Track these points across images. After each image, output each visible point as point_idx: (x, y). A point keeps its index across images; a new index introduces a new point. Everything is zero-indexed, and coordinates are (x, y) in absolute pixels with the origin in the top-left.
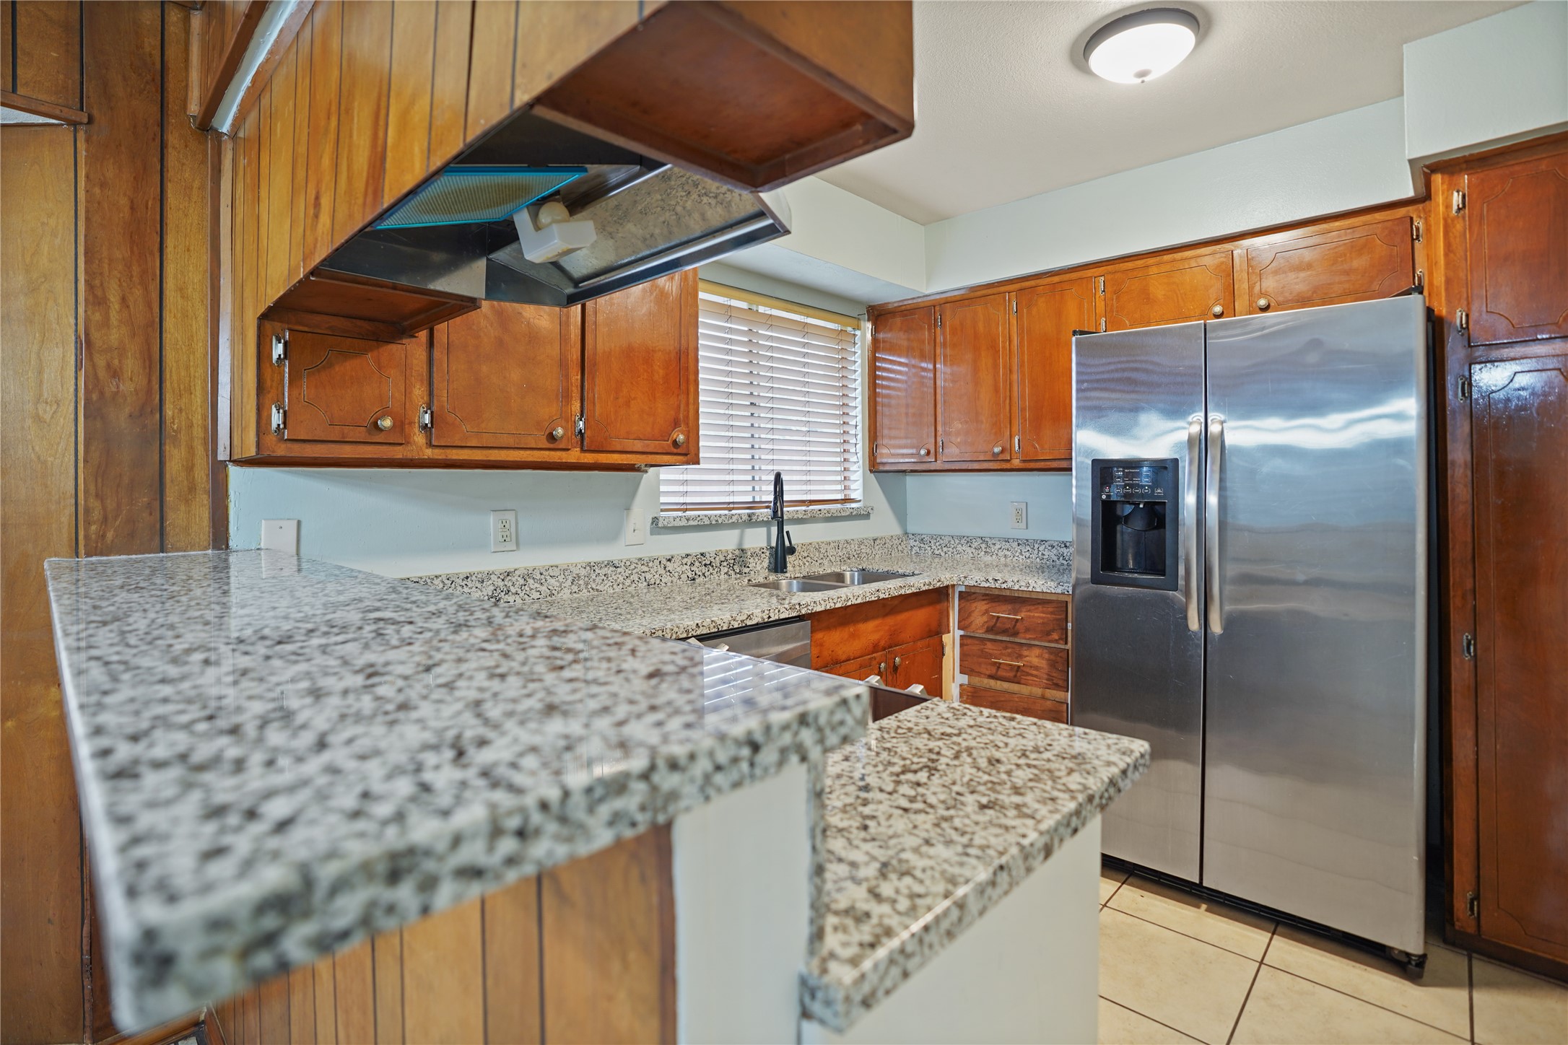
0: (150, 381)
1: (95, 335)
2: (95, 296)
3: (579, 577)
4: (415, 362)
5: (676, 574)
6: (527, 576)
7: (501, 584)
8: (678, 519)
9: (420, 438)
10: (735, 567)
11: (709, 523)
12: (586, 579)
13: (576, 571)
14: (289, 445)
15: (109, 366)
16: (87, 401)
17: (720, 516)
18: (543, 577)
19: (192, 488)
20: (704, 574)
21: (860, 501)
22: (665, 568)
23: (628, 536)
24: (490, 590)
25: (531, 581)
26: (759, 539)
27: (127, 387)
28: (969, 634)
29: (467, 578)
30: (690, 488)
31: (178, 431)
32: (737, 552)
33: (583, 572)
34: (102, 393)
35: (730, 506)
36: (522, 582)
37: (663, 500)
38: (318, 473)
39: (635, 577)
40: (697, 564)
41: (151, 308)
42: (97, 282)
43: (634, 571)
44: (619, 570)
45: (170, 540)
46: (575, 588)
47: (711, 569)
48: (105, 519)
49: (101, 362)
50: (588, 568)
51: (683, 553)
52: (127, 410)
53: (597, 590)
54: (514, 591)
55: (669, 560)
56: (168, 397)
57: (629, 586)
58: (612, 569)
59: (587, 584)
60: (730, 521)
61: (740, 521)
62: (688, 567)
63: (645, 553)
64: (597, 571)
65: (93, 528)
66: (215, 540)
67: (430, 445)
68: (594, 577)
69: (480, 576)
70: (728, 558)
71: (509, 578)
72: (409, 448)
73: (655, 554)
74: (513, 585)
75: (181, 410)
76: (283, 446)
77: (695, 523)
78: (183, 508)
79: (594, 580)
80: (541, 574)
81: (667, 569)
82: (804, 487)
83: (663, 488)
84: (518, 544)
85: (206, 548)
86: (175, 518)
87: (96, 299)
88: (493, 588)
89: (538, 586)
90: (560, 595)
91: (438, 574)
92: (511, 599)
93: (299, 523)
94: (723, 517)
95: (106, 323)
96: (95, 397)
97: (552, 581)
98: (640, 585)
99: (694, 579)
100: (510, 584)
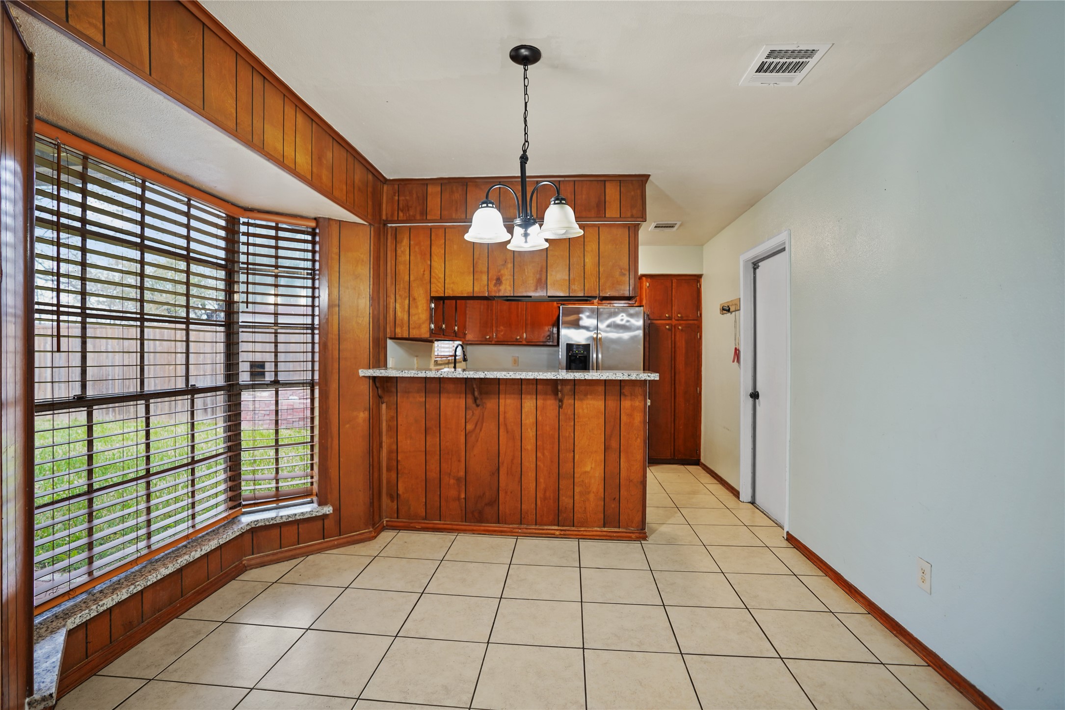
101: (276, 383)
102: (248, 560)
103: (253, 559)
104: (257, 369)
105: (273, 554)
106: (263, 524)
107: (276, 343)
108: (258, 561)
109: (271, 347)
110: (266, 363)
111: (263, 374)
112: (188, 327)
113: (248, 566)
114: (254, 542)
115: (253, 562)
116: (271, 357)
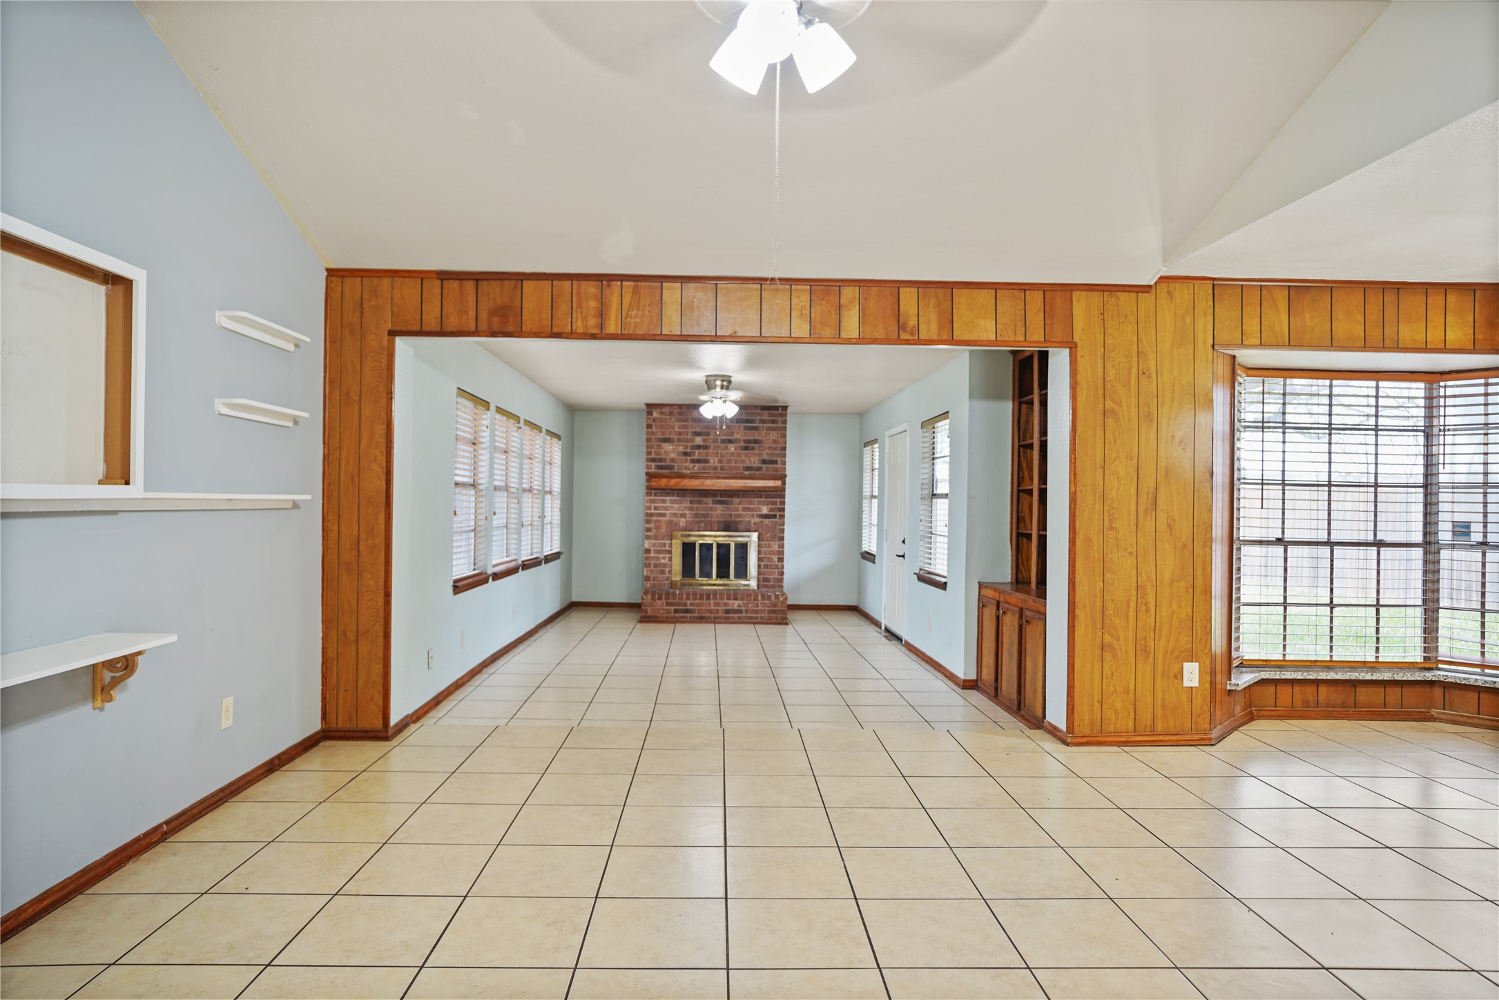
101: (1484, 544)
102: (1438, 713)
103: (1441, 713)
104: (1462, 530)
105: (1468, 717)
106: (1453, 681)
107: (1485, 504)
108: (1449, 717)
109: (1480, 508)
110: (1472, 524)
111: (1468, 534)
112: (1376, 490)
113: (1437, 719)
114: (1446, 697)
115: (1443, 717)
116: (1480, 517)
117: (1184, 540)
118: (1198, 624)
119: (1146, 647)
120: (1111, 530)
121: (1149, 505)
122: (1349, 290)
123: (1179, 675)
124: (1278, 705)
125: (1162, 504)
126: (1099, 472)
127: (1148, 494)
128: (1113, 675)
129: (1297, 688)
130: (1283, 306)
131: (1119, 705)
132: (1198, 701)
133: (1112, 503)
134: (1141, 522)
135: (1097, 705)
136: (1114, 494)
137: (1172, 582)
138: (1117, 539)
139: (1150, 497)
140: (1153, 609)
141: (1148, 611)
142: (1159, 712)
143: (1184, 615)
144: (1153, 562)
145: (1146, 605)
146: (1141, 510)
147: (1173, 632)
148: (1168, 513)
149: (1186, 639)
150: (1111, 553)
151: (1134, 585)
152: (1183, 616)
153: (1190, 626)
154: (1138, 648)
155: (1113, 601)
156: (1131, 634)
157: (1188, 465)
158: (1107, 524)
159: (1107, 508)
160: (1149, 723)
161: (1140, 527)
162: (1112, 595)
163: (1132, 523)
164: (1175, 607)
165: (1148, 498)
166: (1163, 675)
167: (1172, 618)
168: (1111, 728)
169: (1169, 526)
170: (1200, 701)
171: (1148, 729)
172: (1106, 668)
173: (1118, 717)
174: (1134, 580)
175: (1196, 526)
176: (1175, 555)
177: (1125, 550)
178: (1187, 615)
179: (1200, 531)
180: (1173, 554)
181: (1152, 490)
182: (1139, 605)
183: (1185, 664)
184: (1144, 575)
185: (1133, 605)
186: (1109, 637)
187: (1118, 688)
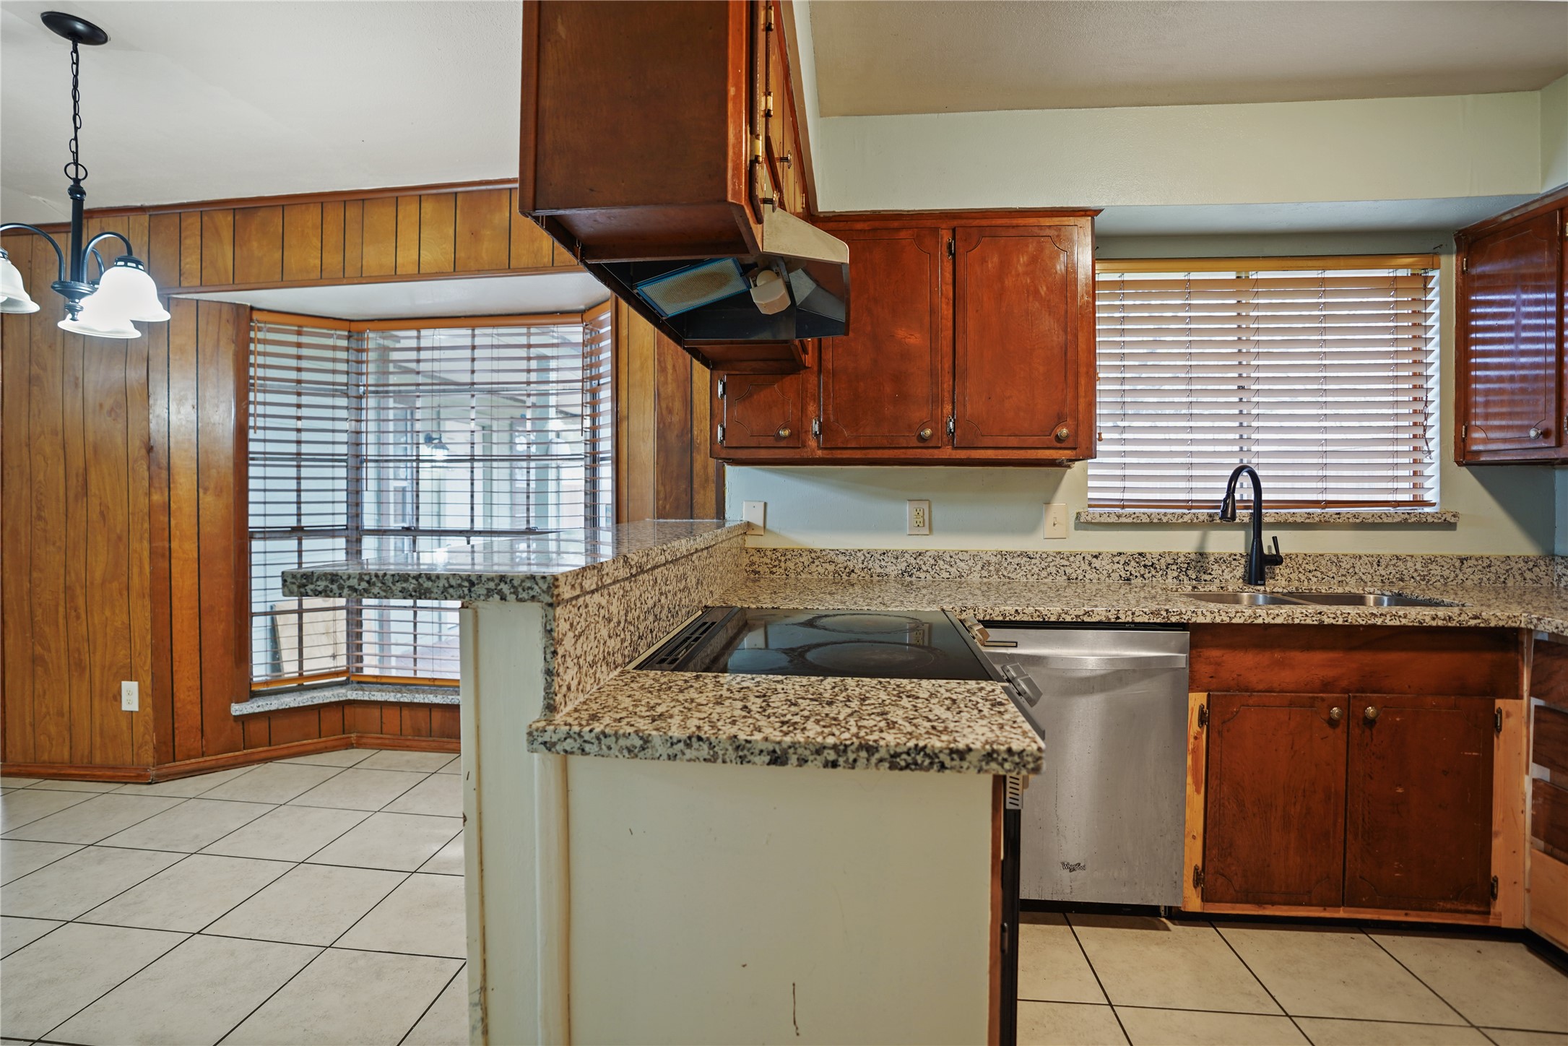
0: (686, 414)
1: (662, 390)
2: (661, 367)
3: (990, 564)
4: (809, 386)
5: (1105, 572)
6: (938, 557)
7: (913, 561)
8: (1105, 516)
9: (812, 443)
10: (1190, 572)
11: (1148, 520)
12: (997, 566)
13: (986, 558)
14: (728, 450)
15: (667, 407)
16: (658, 428)
17: (1165, 514)
18: (952, 560)
19: (707, 480)
20: (1142, 576)
21: (1434, 504)
22: (1090, 564)
23: (1047, 529)
24: (903, 566)
25: (941, 562)
26: (1232, 542)
27: (676, 418)
28: (1552, 706)
29: (884, 554)
30: (1128, 484)
31: (700, 444)
32: (1193, 556)
33: (993, 559)
34: (664, 424)
35: (1189, 504)
36: (933, 562)
37: (1091, 495)
38: (779, 469)
39: (1053, 570)
40: (1133, 563)
41: (686, 369)
42: (662, 359)
43: (1051, 564)
44: (1033, 561)
45: (696, 511)
46: (985, 573)
47: (1153, 572)
48: (666, 498)
49: (664, 406)
50: (999, 556)
51: (1115, 551)
52: (676, 433)
53: (1009, 578)
54: (925, 569)
55: (1096, 557)
56: (695, 423)
57: (1045, 578)
58: (1025, 559)
59: (998, 571)
60: (1180, 521)
61: (1195, 521)
62: (1120, 566)
63: (1065, 548)
64: (1009, 560)
65: (661, 502)
66: (717, 513)
67: (819, 448)
68: (1006, 565)
69: (895, 553)
70: (1179, 561)
71: (921, 557)
72: (806, 450)
73: (1078, 550)
74: (925, 564)
75: (701, 431)
76: (724, 451)
77: (1130, 520)
78: (702, 492)
79: (1005, 568)
80: (951, 557)
81: (1093, 565)
82: (1320, 485)
83: (1091, 484)
84: (931, 529)
85: (713, 518)
86: (698, 498)
87: (662, 369)
88: (906, 564)
89: (948, 567)
90: (969, 577)
91: (860, 548)
92: (922, 575)
93: (765, 504)
94: (1169, 516)
95: (666, 383)
96: (661, 426)
97: (962, 564)
98: (1058, 577)
99: (1129, 579)
100: (922, 563)
117: (118, 531)
118: (136, 634)
119: (81, 660)
120: (39, 520)
121: (80, 489)
122: (304, 207)
123: (117, 697)
124: (384, 731)
125: (93, 489)
126: (25, 450)
127: (77, 475)
128: (45, 693)
129: (406, 712)
130: (227, 234)
131: (53, 730)
132: (139, 729)
133: (40, 487)
134: (70, 510)
135: (29, 729)
136: (41, 477)
137: (103, 583)
138: (45, 531)
139: (80, 479)
140: (83, 616)
141: (78, 617)
142: (98, 740)
143: (120, 622)
144: (82, 559)
145: (75, 611)
146: (71, 495)
147: (109, 643)
148: (101, 498)
149: (123, 652)
150: (39, 548)
151: (62, 586)
152: (118, 624)
153: (128, 636)
154: (71, 662)
155: (40, 605)
156: (63, 645)
157: (119, 440)
158: (34, 513)
159: (34, 494)
160: (86, 753)
161: (70, 515)
162: (39, 598)
163: (61, 511)
164: (108, 613)
165: (78, 481)
166: (101, 695)
167: (106, 627)
168: (46, 757)
169: (102, 513)
170: (142, 729)
171: (85, 761)
172: (38, 686)
173: (52, 744)
174: (62, 580)
175: (132, 514)
176: (108, 550)
177: (54, 544)
178: (123, 623)
179: (136, 519)
180: (106, 548)
181: (81, 471)
182: (68, 611)
183: (123, 682)
184: (73, 575)
185: (61, 610)
186: (40, 648)
187: (51, 709)
